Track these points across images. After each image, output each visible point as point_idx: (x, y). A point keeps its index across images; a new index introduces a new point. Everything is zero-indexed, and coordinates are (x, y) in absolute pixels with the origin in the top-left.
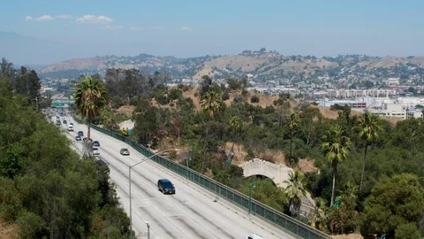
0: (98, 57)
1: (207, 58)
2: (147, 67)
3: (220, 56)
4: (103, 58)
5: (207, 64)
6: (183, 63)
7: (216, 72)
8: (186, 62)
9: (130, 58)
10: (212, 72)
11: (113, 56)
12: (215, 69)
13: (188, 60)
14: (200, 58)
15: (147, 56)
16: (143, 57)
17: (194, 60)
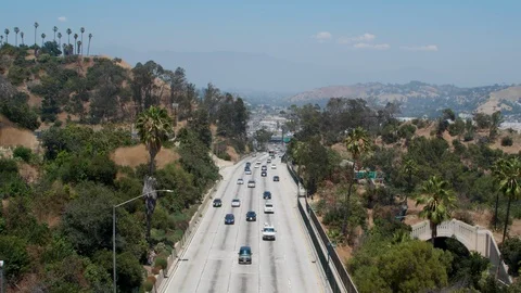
0: (360, 84)
1: (496, 88)
2: (419, 98)
3: (513, 85)
4: (366, 86)
5: (493, 96)
6: (464, 93)
7: (503, 106)
8: (468, 92)
9: (398, 86)
10: (499, 106)
11: (377, 83)
12: (504, 101)
13: (470, 90)
14: (487, 88)
15: (419, 84)
16: (415, 85)
17: (477, 89)
